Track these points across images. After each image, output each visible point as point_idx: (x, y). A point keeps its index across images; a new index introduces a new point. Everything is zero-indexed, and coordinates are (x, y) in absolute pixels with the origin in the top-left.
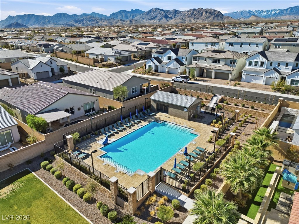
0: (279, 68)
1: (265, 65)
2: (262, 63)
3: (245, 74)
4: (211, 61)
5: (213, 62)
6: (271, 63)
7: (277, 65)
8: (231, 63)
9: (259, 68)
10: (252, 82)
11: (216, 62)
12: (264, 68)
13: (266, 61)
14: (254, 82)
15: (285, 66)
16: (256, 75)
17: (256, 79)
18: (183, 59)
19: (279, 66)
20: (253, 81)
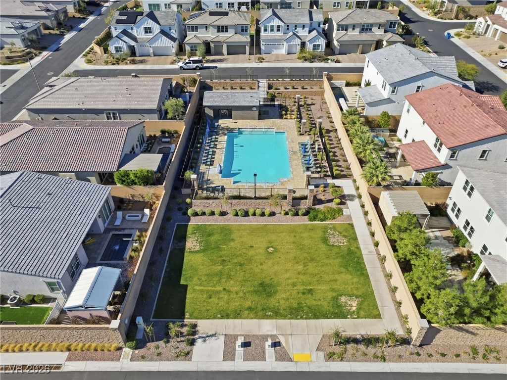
0: (296, 31)
1: (282, 29)
2: (279, 27)
3: (264, 43)
4: (216, 30)
5: (219, 31)
6: (288, 26)
7: (294, 28)
8: (242, 30)
9: (276, 34)
10: (273, 53)
11: (223, 31)
12: (282, 33)
13: (283, 24)
14: (275, 52)
15: (302, 28)
16: (276, 43)
17: (276, 49)
18: (170, 30)
19: (296, 29)
20: (273, 51)
